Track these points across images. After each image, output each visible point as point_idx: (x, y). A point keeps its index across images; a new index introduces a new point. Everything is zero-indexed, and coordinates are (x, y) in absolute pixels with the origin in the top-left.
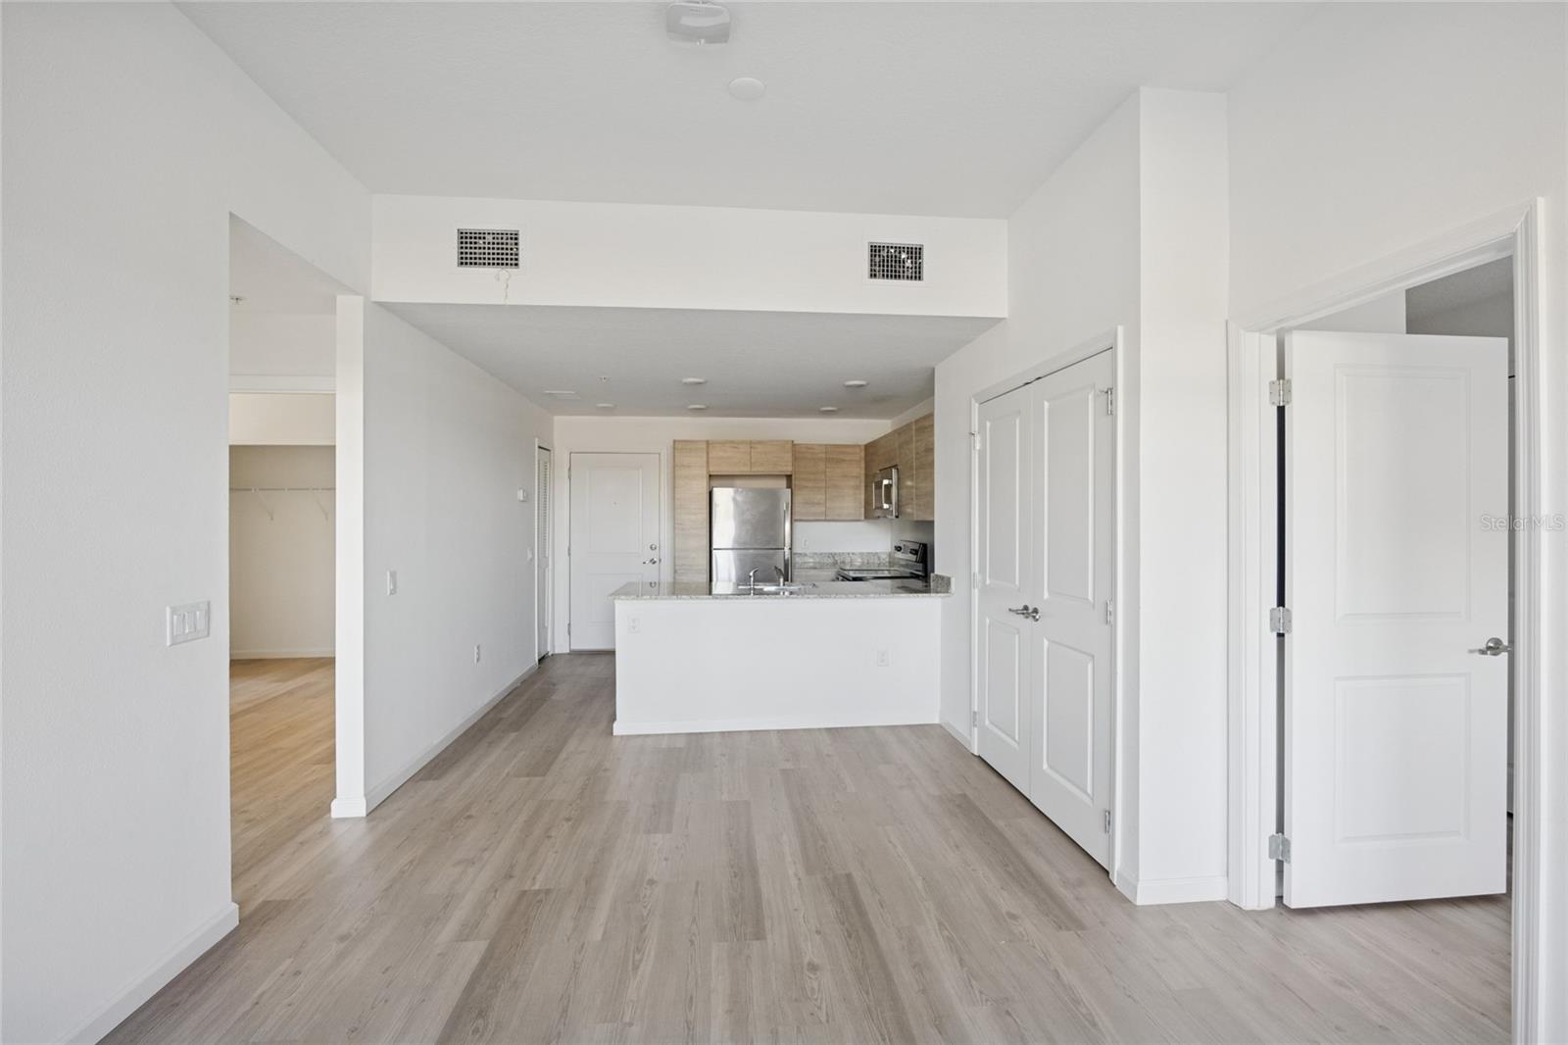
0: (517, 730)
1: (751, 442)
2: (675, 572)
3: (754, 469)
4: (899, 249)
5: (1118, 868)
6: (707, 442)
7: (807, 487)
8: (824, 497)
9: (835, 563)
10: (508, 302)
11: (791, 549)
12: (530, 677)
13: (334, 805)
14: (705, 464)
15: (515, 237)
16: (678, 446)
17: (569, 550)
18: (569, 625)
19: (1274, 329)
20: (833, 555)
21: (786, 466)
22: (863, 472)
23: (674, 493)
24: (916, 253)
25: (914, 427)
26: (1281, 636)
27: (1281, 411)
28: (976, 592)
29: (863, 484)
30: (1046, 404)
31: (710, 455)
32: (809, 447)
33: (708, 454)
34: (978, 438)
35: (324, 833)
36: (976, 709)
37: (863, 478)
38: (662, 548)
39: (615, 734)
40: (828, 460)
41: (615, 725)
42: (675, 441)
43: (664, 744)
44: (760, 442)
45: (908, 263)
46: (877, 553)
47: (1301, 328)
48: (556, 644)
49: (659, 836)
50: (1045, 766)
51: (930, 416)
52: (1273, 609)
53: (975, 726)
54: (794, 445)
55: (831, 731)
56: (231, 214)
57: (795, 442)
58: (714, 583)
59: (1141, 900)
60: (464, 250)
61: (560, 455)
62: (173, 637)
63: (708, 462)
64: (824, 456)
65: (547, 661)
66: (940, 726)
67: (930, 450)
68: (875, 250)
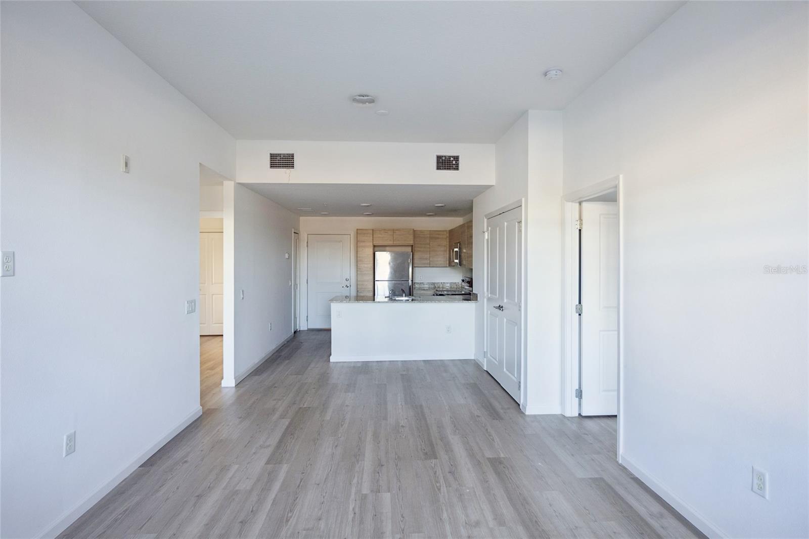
0: (289, 359)
1: (393, 230)
2: (358, 291)
3: (395, 243)
4: (450, 157)
5: (521, 402)
6: (373, 230)
7: (420, 251)
8: (429, 256)
9: (435, 287)
10: (290, 182)
11: (412, 281)
12: (291, 339)
13: (223, 382)
14: (372, 240)
15: (293, 155)
16: (359, 232)
17: (307, 280)
18: (307, 317)
19: (578, 201)
20: (434, 284)
21: (411, 241)
22: (448, 243)
23: (357, 253)
24: (456, 158)
25: (466, 225)
26: (580, 315)
27: (580, 230)
28: (485, 300)
29: (448, 249)
30: (506, 224)
31: (374, 236)
32: (421, 231)
33: (373, 235)
34: (486, 234)
35: (220, 391)
36: (485, 350)
37: (448, 246)
38: (351, 280)
39: (331, 361)
40: (431, 238)
41: (331, 357)
42: (357, 229)
43: (352, 365)
44: (397, 230)
45: (454, 162)
46: (455, 283)
47: (585, 201)
48: (301, 325)
49: (350, 394)
50: (505, 370)
51: (471, 221)
52: (577, 305)
53: (485, 357)
54: (414, 231)
55: (424, 361)
56: (200, 163)
57: (415, 229)
58: (376, 297)
59: (527, 413)
60: (272, 161)
61: (304, 236)
62: (188, 312)
63: (373, 240)
64: (429, 236)
65: (298, 333)
66: (474, 360)
67: (471, 237)
68: (439, 158)
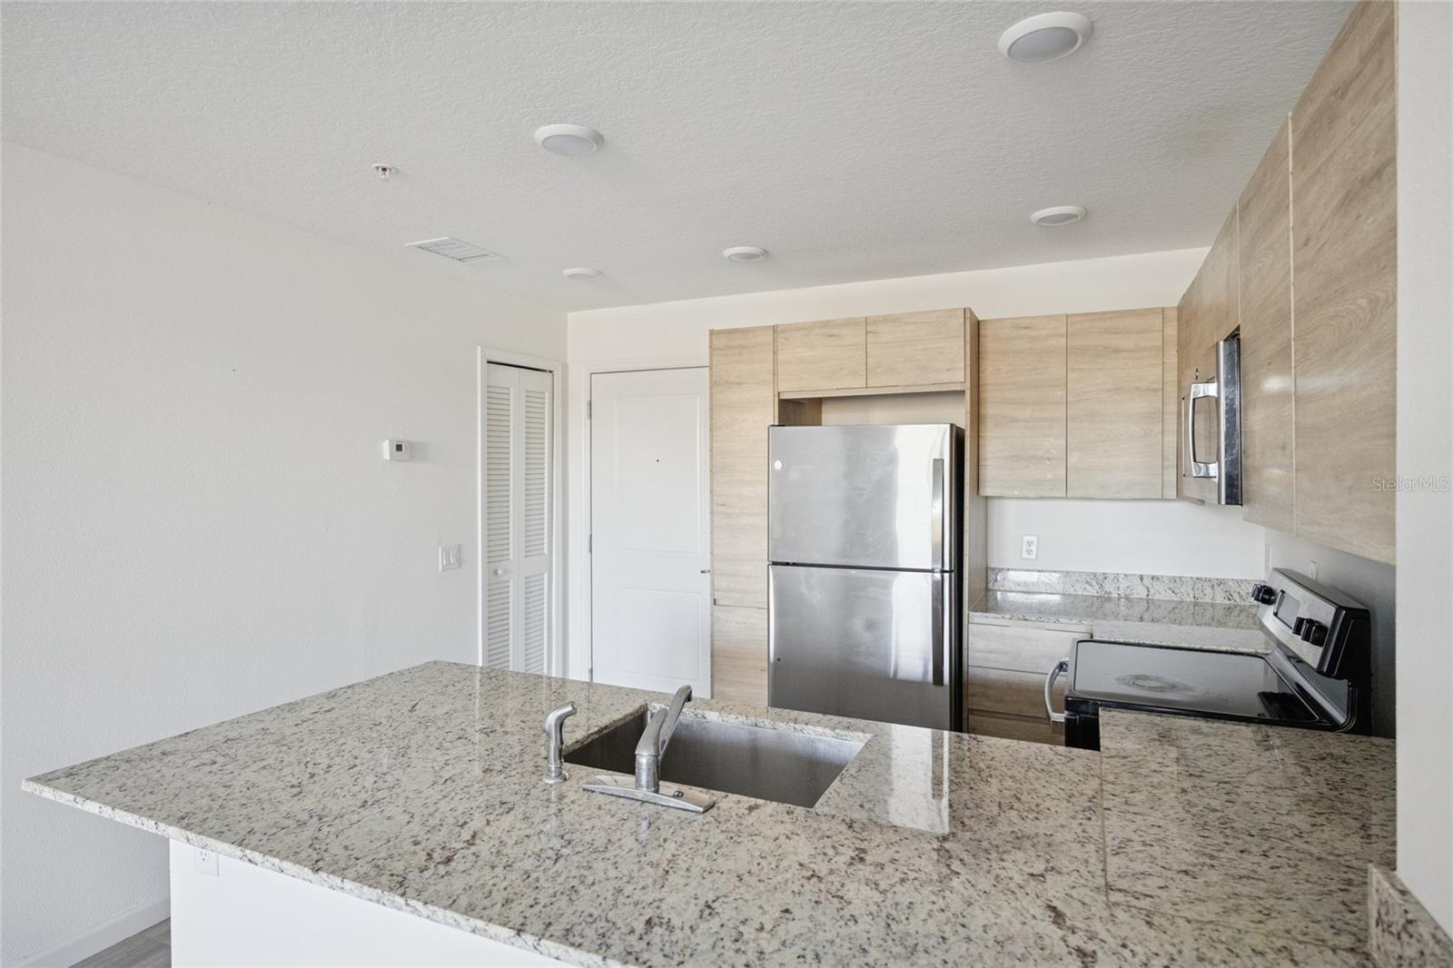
1: (866, 323)
2: (715, 603)
3: (878, 382)
6: (774, 329)
7: (1015, 420)
8: (1062, 444)
14: (769, 376)
21: (957, 371)
31: (780, 357)
33: (775, 353)
40: (1075, 353)
42: (713, 335)
44: (885, 319)
54: (977, 322)
61: (577, 379)
63: (775, 374)
64: (1061, 342)
